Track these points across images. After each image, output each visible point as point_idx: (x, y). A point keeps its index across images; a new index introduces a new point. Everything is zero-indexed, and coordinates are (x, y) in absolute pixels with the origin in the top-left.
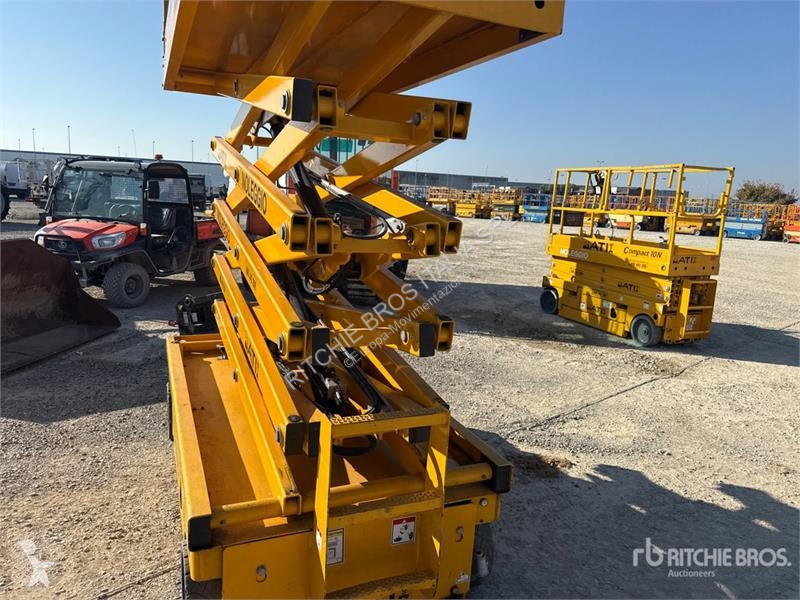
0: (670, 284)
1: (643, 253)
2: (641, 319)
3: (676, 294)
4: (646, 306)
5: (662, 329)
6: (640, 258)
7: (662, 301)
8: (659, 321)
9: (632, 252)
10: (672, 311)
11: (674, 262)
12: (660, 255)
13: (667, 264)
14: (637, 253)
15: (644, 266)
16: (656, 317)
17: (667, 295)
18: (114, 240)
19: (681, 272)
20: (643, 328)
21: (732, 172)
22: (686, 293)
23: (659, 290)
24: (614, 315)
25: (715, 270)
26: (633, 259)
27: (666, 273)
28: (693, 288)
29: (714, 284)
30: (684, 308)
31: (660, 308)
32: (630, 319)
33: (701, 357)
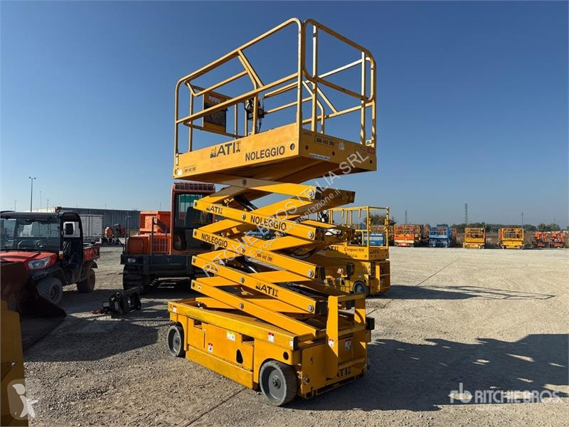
0: (370, 264)
1: (355, 250)
2: (358, 283)
3: (373, 269)
4: (360, 277)
5: (369, 287)
6: (354, 253)
7: (367, 273)
8: (367, 284)
9: (348, 250)
10: (372, 277)
11: (370, 253)
12: (363, 250)
13: (368, 254)
14: (352, 250)
15: (356, 256)
16: (365, 281)
17: (369, 270)
18: (43, 262)
19: (373, 258)
20: (359, 288)
21: (388, 210)
22: (378, 268)
23: (364, 267)
24: (343, 283)
25: (387, 256)
26: (349, 253)
27: (367, 259)
28: (380, 265)
29: (389, 263)
30: (378, 276)
31: (367, 276)
32: (352, 284)
33: (389, 300)
